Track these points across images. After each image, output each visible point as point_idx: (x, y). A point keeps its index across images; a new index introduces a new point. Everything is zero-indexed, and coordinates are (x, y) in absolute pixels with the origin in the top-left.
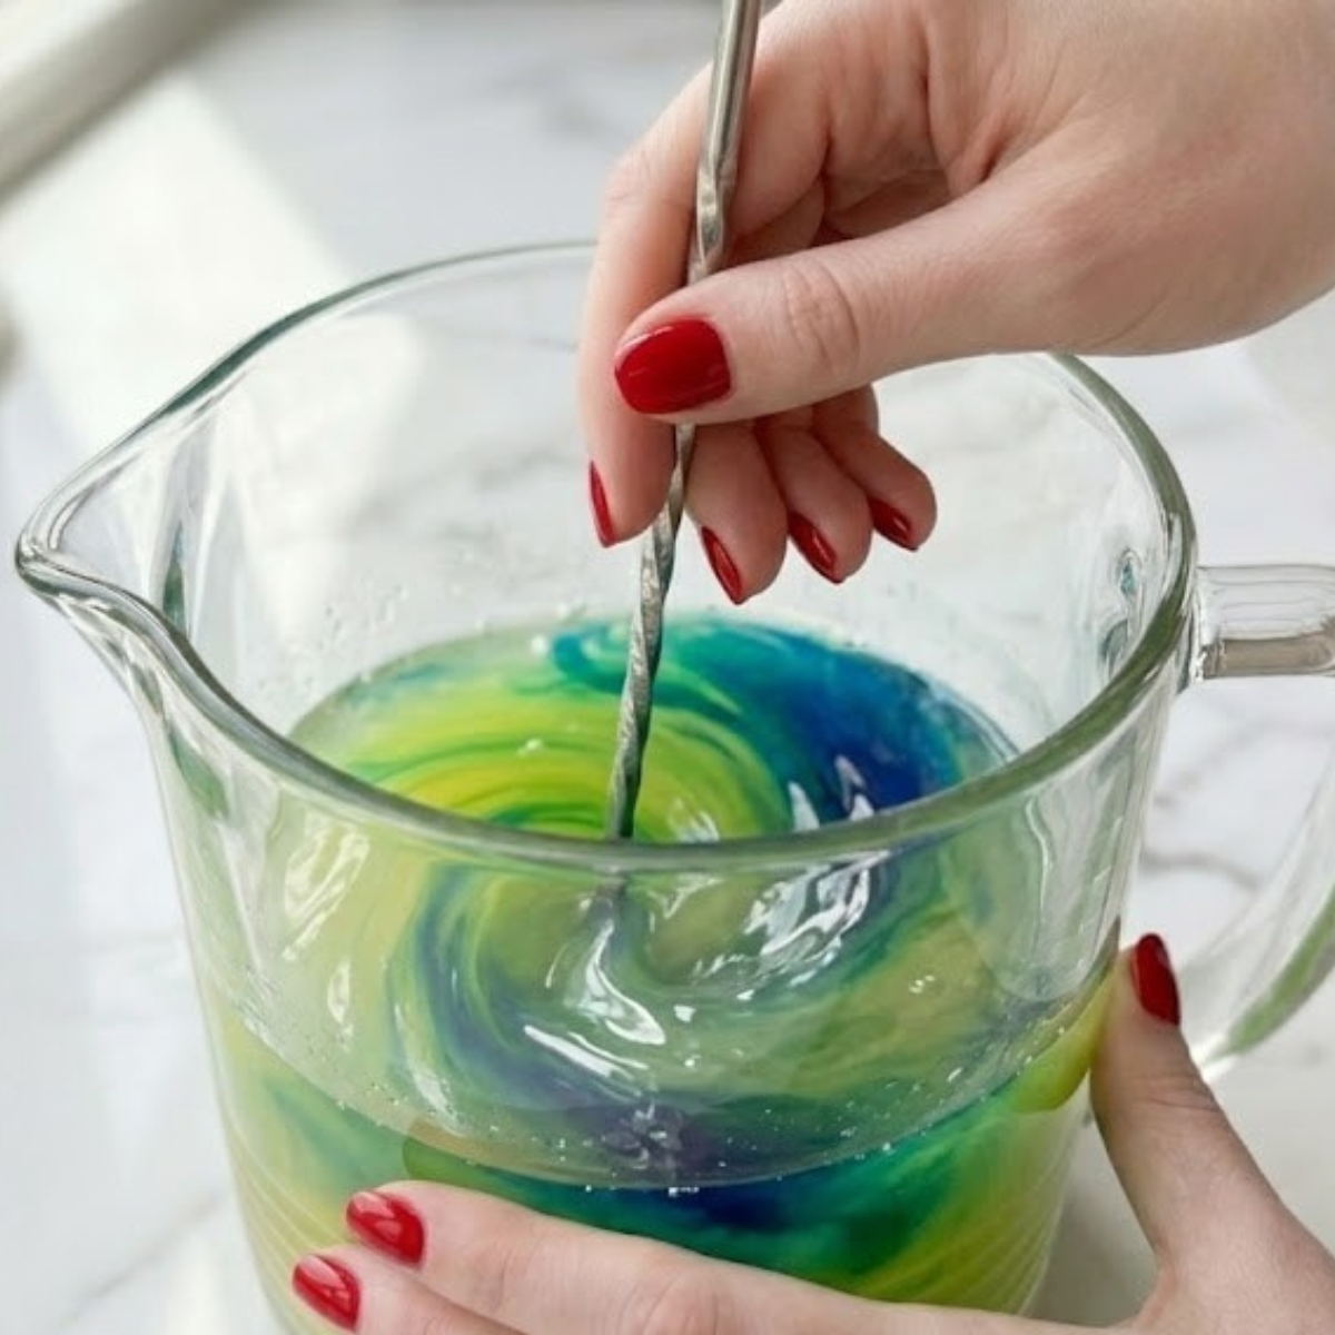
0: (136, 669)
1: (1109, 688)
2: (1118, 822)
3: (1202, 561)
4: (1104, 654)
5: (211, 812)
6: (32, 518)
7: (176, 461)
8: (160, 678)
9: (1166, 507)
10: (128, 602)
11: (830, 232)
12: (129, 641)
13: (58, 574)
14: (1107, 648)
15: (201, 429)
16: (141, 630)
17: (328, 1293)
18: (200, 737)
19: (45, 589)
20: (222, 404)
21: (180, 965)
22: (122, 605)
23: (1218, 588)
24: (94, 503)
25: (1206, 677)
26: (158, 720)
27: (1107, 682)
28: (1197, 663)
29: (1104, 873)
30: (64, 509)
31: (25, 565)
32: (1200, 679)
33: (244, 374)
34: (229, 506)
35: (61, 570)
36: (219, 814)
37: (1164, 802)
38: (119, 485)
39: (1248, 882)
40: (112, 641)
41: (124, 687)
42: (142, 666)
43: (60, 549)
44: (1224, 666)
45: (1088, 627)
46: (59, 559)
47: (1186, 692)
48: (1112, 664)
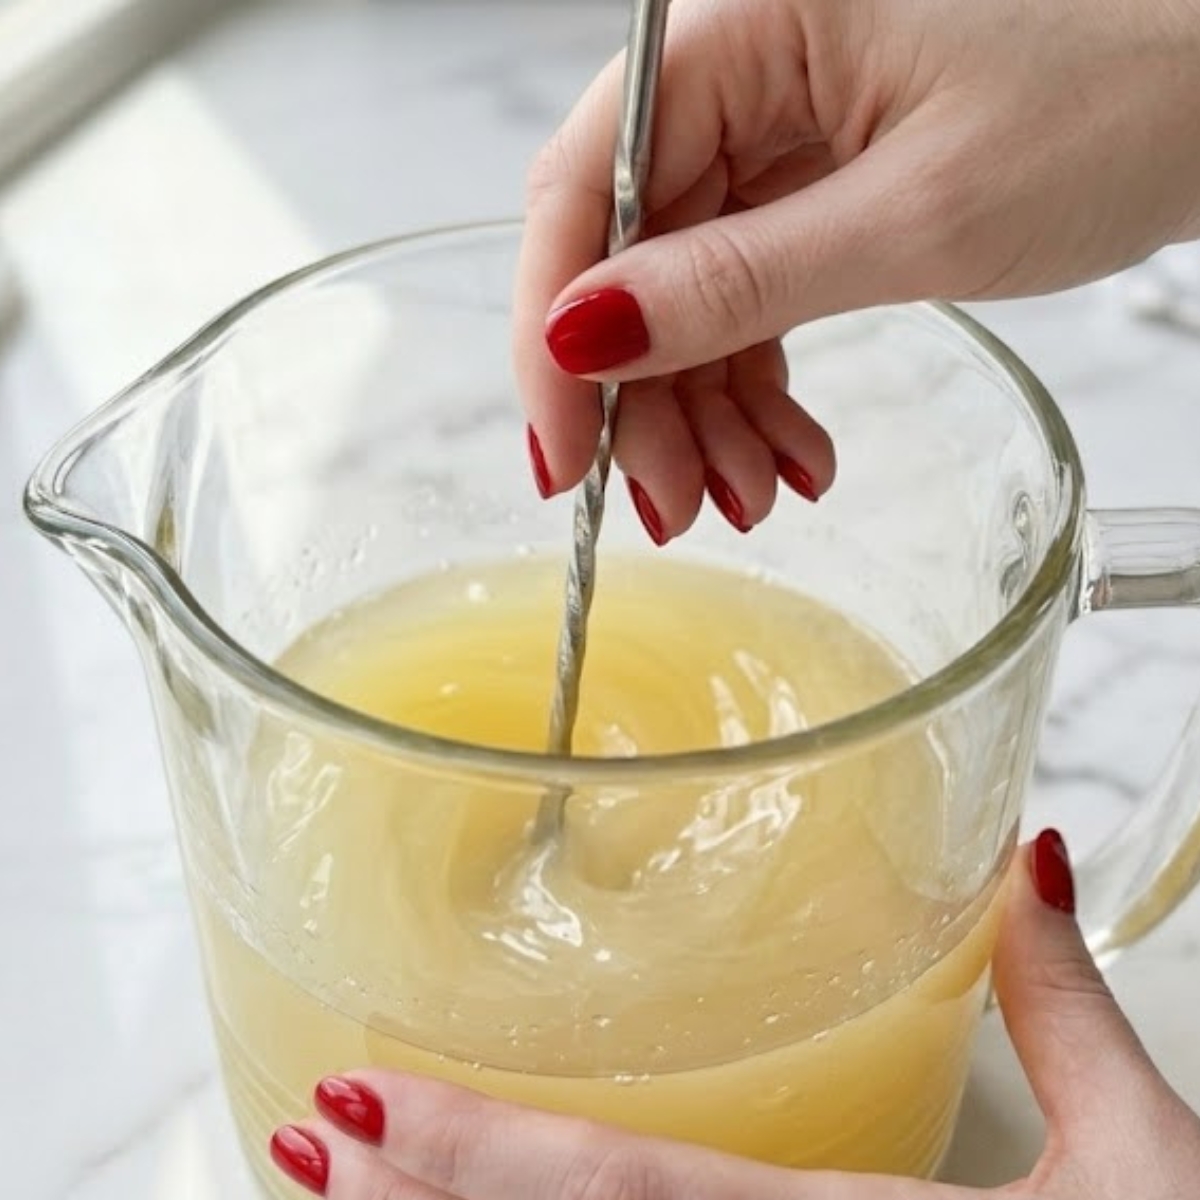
0: (132, 602)
1: (1007, 618)
2: (1014, 740)
3: (1090, 504)
4: (1002, 589)
5: (200, 730)
6: (39, 465)
7: (168, 416)
8: (153, 609)
9: (1058, 457)
10: (126, 542)
11: (735, 204)
12: (127, 577)
13: (61, 516)
14: (1006, 583)
15: (192, 386)
16: (136, 567)
17: (305, 1162)
18: (189, 662)
19: (51, 529)
20: (211, 362)
21: (171, 867)
22: (120, 544)
23: (1104, 529)
24: (95, 454)
25: (1095, 608)
26: (151, 650)
27: (1004, 613)
28: (1086, 595)
29: (1002, 786)
30: (67, 459)
31: (31, 508)
32: (1088, 610)
33: (229, 337)
34: (216, 455)
35: (64, 513)
36: (207, 731)
37: (1057, 721)
38: (117, 436)
39: (1131, 793)
40: (110, 576)
41: (122, 617)
42: (138, 600)
43: (64, 493)
44: (1110, 599)
45: (987, 565)
46: (63, 503)
47: (1076, 623)
48: (1009, 597)
